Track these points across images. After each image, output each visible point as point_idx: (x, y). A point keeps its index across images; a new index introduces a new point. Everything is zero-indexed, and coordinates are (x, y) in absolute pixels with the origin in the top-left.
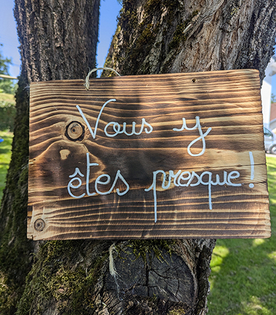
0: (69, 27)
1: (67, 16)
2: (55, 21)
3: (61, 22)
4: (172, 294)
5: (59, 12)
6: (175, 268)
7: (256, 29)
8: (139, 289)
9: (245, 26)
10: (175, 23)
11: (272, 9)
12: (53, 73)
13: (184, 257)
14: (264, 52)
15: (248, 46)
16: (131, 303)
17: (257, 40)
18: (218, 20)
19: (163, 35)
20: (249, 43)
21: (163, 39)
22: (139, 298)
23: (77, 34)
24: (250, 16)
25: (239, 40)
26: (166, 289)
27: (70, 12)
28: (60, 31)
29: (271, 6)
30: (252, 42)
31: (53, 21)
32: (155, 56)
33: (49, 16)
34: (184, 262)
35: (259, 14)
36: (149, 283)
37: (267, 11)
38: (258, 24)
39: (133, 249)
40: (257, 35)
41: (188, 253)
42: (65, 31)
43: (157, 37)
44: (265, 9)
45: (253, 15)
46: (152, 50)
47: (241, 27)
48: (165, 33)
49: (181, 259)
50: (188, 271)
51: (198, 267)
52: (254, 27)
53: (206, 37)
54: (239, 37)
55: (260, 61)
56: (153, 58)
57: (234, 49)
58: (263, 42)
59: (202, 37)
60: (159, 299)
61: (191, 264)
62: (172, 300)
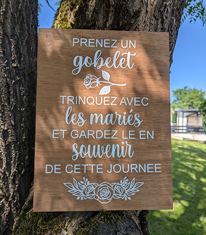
0: (24, 51)
1: (22, 43)
2: (13, 46)
3: (17, 47)
5: (15, 40)
6: (130, 227)
12: (11, 88)
23: (29, 56)
27: (24, 39)
28: (16, 54)
33: (7, 42)
39: (104, 219)
42: (20, 54)
49: (132, 219)
50: (137, 227)
51: (141, 222)
61: (137, 222)
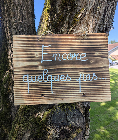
0: (24, 13)
1: (24, 8)
2: (18, 11)
3: (21, 11)
4: (76, 124)
5: (20, 7)
6: (77, 114)
7: (106, 16)
8: (64, 123)
9: (102, 14)
10: (74, 13)
11: (113, 7)
13: (80, 109)
14: (109, 25)
15: (103, 23)
16: (62, 128)
17: (107, 20)
18: (91, 12)
19: (69, 18)
20: (104, 21)
21: (69, 20)
22: (64, 126)
23: (28, 16)
24: (104, 10)
25: (100, 20)
26: (74, 122)
27: (25, 6)
28: (21, 15)
29: (112, 6)
30: (105, 21)
31: (17, 11)
32: (66, 28)
33: (16, 8)
34: (80, 112)
35: (107, 9)
36: (68, 120)
37: (111, 8)
38: (107, 13)
39: (60, 107)
40: (106, 18)
41: (81, 108)
42: (23, 15)
43: (66, 19)
44: (110, 7)
45: (105, 9)
46: (64, 25)
47: (101, 15)
48: (69, 17)
49: (79, 110)
50: (82, 115)
51: (85, 113)
52: (105, 15)
53: (87, 19)
54: (100, 19)
55: (108, 29)
56: (65, 28)
57: (98, 24)
58: (109, 21)
59: (85, 19)
60: (72, 126)
61: (82, 112)
62: (77, 126)
